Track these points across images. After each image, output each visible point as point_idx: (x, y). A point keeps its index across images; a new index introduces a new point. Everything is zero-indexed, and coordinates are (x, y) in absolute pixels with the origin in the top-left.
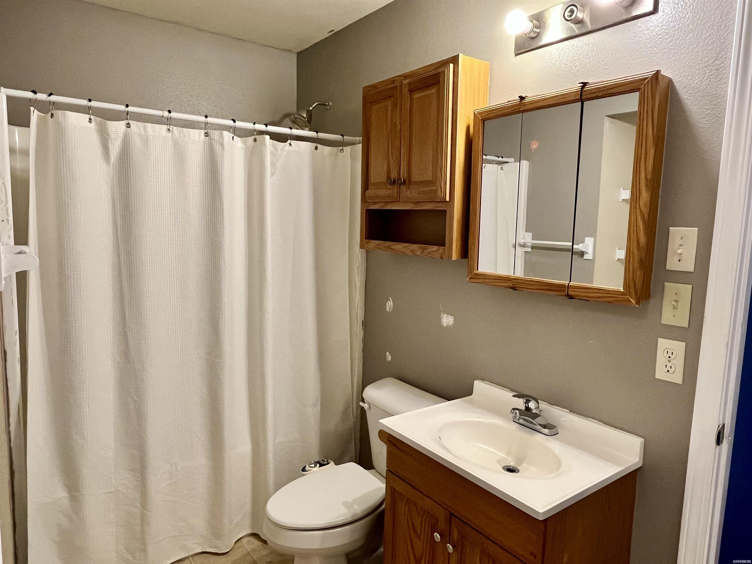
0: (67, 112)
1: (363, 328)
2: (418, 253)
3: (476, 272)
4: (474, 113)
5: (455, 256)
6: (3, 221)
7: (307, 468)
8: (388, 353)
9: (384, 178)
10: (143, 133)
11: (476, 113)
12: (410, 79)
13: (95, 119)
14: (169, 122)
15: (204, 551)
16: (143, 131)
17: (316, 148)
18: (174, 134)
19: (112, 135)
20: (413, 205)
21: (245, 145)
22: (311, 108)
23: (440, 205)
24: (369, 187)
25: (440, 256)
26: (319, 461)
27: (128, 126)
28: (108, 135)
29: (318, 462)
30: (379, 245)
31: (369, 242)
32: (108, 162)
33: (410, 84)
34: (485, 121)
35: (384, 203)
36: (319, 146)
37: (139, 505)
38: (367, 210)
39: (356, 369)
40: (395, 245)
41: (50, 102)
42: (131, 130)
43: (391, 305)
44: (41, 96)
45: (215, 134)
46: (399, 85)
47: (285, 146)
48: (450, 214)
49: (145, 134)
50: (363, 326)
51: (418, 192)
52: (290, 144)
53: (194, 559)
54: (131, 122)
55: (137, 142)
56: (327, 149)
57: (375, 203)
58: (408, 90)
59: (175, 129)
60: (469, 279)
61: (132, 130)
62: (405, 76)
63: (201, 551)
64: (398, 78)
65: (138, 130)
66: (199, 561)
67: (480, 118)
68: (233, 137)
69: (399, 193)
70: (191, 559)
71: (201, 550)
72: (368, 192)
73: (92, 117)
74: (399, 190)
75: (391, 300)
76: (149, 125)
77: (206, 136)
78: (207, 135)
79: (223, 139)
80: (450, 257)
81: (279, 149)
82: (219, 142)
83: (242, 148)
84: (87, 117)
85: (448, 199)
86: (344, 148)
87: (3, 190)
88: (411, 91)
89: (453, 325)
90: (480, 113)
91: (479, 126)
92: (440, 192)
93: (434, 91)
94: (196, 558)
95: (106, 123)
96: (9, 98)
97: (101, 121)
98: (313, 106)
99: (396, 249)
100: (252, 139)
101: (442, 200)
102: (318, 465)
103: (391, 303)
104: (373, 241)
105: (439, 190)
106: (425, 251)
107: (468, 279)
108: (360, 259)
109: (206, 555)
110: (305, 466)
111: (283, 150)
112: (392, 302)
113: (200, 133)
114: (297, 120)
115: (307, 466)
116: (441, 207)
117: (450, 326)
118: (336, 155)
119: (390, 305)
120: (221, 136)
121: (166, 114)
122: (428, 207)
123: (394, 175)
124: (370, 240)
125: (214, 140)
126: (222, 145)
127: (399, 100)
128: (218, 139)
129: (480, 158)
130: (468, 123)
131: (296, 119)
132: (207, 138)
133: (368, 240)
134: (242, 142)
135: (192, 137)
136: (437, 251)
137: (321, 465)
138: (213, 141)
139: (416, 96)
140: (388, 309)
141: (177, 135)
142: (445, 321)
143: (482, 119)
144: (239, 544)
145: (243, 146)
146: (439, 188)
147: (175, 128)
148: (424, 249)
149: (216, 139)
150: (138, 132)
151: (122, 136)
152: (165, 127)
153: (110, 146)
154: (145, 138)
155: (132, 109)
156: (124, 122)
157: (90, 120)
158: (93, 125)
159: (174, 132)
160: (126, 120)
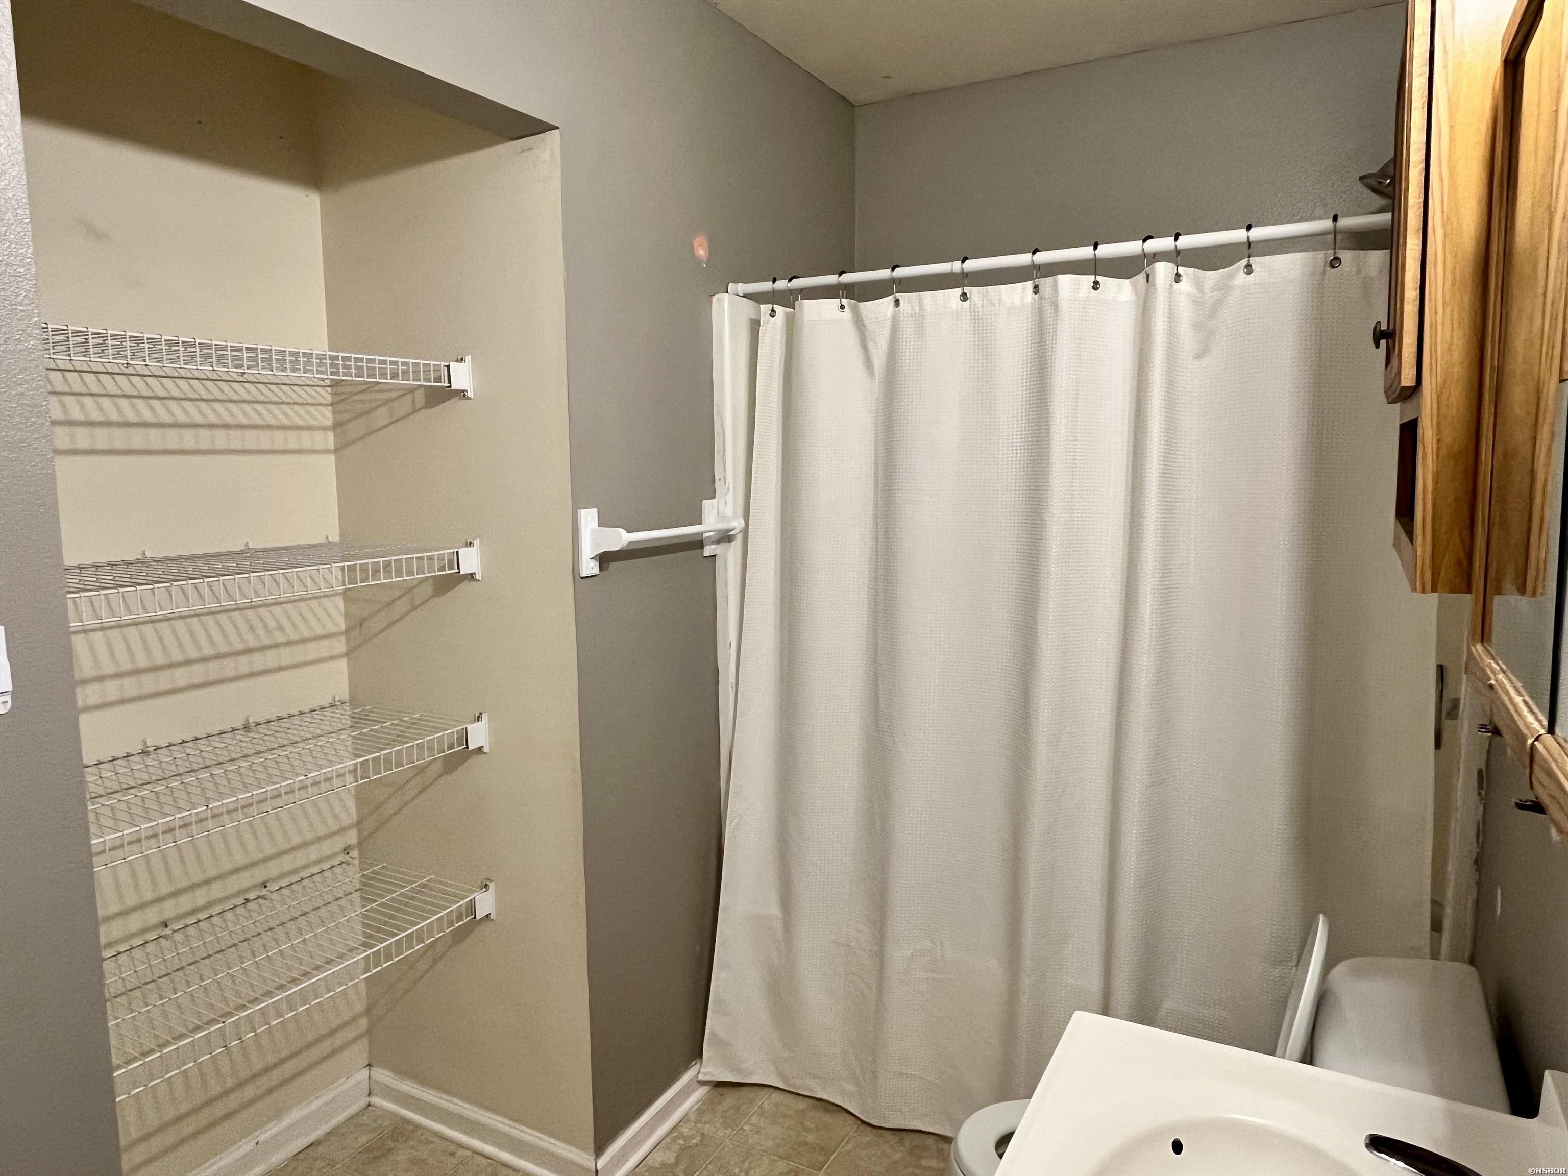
5: (1423, 582)
6: (720, 480)
10: (917, 312)
14: (963, 280)
16: (917, 308)
17: (1335, 263)
18: (972, 303)
19: (870, 326)
27: (897, 302)
28: (864, 326)
32: (871, 375)
36: (1345, 254)
37: (874, 989)
41: (791, 290)
42: (900, 310)
47: (1232, 276)
49: (920, 313)
54: (902, 297)
55: (908, 329)
59: (974, 292)
61: (902, 309)
65: (910, 308)
68: (1096, 283)
73: (844, 301)
76: (927, 295)
77: (1035, 294)
78: (1036, 290)
79: (1058, 294)
81: (1208, 287)
82: (1051, 302)
83: (1131, 301)
85: (1408, 379)
95: (859, 308)
97: (855, 304)
100: (1144, 277)
111: (1223, 287)
113: (1025, 289)
120: (1056, 288)
121: (957, 266)
125: (1047, 299)
126: (1056, 307)
132: (1036, 297)
135: (1005, 298)
138: (1045, 302)
141: (979, 304)
145: (1134, 297)
147: (976, 289)
149: (1049, 296)
150: (909, 312)
151: (888, 323)
152: (958, 291)
153: (871, 345)
154: (920, 319)
155: (901, 272)
156: (890, 299)
157: (842, 307)
158: (847, 314)
159: (973, 299)
160: (893, 293)
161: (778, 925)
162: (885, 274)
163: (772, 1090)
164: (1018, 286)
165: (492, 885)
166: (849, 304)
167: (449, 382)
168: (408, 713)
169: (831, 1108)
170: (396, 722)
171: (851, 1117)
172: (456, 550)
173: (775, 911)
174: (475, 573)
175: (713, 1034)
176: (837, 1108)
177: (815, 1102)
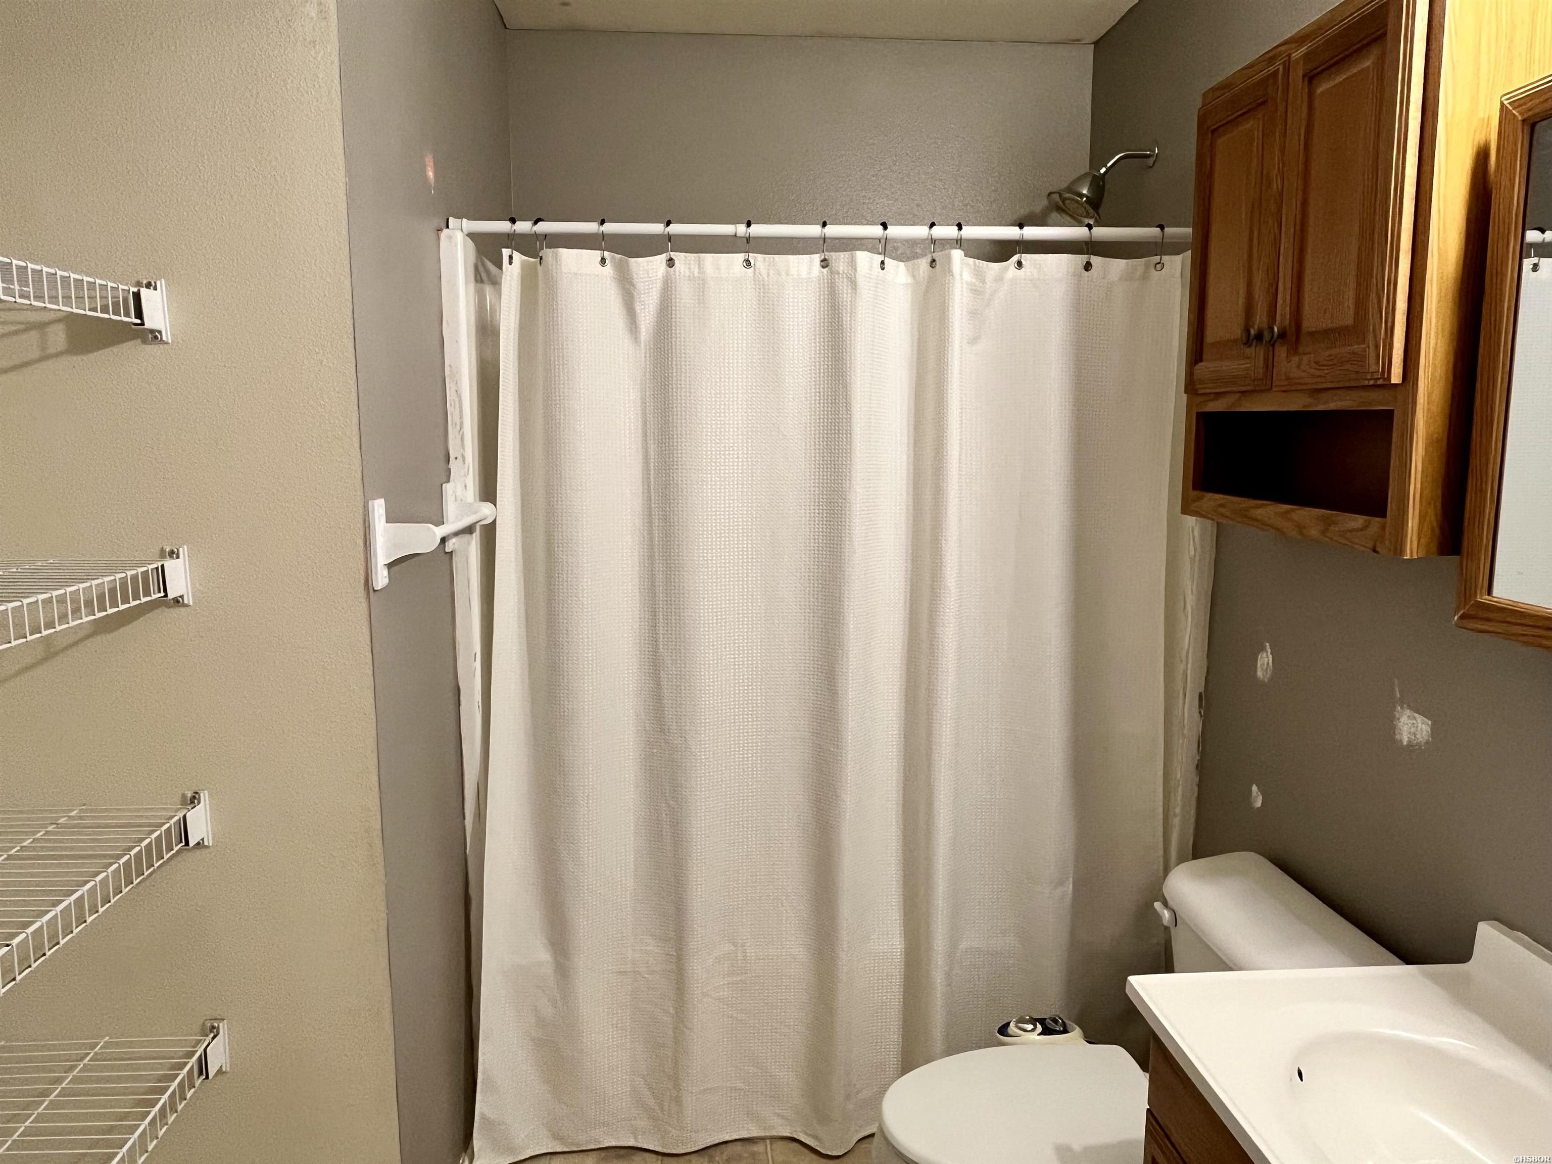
0: (560, 249)
1: (1200, 712)
2: (1314, 532)
3: (1485, 599)
4: (1502, 104)
5: (1412, 548)
6: (456, 458)
7: (1012, 1028)
8: (1254, 788)
9: (1237, 332)
10: (696, 274)
11: (1506, 102)
12: (1311, 42)
13: (613, 257)
14: (749, 245)
15: (796, 1137)
16: (696, 271)
17: (1088, 266)
18: (757, 271)
19: (640, 286)
20: (1308, 400)
21: (914, 276)
22: (1103, 170)
23: (1373, 395)
24: (1205, 356)
25: (1370, 545)
26: (1045, 1019)
27: (671, 262)
28: (633, 286)
29: (1042, 1021)
30: (1221, 505)
31: (1199, 499)
32: (636, 338)
33: (1307, 56)
34: (1538, 127)
35: (1239, 395)
36: (1096, 260)
37: (671, 1010)
38: (1199, 415)
39: (1178, 810)
40: (1257, 507)
41: (536, 235)
42: (675, 271)
43: (1268, 664)
44: (523, 227)
45: (840, 260)
46: (1281, 67)
47: (1007, 269)
48: (1405, 422)
49: (701, 276)
50: (1200, 706)
51: (1317, 363)
52: (1020, 264)
53: (775, 1146)
54: (676, 256)
55: (685, 294)
56: (1118, 266)
57: (1218, 395)
58: (1304, 76)
59: (757, 259)
60: (1462, 617)
61: (677, 270)
62: (1299, 39)
63: (789, 1135)
64: (1283, 48)
65: (687, 271)
66: (781, 1151)
67: (1520, 118)
68: (883, 262)
69: (1269, 365)
70: (768, 1141)
71: (791, 1133)
72: (1201, 368)
73: (606, 254)
74: (1271, 358)
75: (1269, 651)
76: (708, 257)
77: (823, 267)
78: (825, 263)
79: (856, 270)
80: (1399, 549)
81: (989, 278)
82: (847, 278)
83: (907, 284)
84: (596, 255)
85: (1396, 377)
86: (1166, 258)
87: (457, 404)
88: (1311, 78)
89: (1427, 742)
90: (1515, 104)
91: (1516, 144)
92: (1372, 360)
93: (1368, 63)
94: (780, 1145)
95: (627, 264)
96: (472, 236)
97: (620, 260)
98: (1109, 165)
99: (1259, 517)
100: (927, 262)
101: (1380, 382)
102: (1039, 1028)
103: (1268, 657)
104: (1210, 495)
105: (1372, 354)
106: (1332, 528)
107: (1456, 618)
108: (1197, 539)
109: (795, 1145)
110: (1008, 1024)
111: (999, 279)
112: (1270, 657)
113: (811, 261)
114: (1067, 202)
115: (1011, 1024)
116: (1376, 402)
117: (1418, 744)
118: (1145, 278)
119: (1265, 660)
120: (853, 264)
121: (741, 229)
122: (1343, 403)
123: (1260, 319)
124: (1205, 494)
125: (838, 273)
126: (853, 283)
127: (1281, 109)
128: (846, 271)
129: (1513, 246)
130: (1482, 142)
131: (1063, 202)
132: (825, 270)
133: (1197, 493)
134: (908, 270)
135: (793, 271)
136: (1362, 530)
137: (1047, 1031)
138: (836, 276)
139: (1323, 87)
140: (1260, 674)
141: (764, 272)
142: (1405, 728)
143: (1524, 121)
144: (864, 1145)
145: (910, 280)
146: (1372, 348)
147: (760, 257)
148: (1328, 523)
149: (841, 272)
150: (687, 274)
151: (659, 285)
152: (741, 257)
153: (638, 307)
154: (701, 285)
155: (676, 228)
156: (663, 257)
157: (603, 261)
158: (608, 269)
159: (757, 265)
160: (667, 251)
161: (548, 970)
162: (657, 228)
163: (548, 1157)
164: (805, 258)
165: (223, 1027)
166: (613, 258)
167: (139, 314)
168: (64, 811)
169: (622, 1152)
170: (50, 828)
171: (647, 1155)
172: (160, 564)
173: (544, 955)
174: (182, 597)
175: (483, 1117)
176: (630, 1151)
177: (603, 1154)
